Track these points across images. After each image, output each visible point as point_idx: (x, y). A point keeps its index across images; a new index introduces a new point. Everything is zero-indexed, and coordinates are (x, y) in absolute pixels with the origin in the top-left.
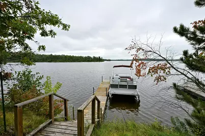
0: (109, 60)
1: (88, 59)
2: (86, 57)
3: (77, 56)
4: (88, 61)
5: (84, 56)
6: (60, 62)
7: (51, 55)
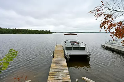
0: (55, 33)
1: (42, 32)
2: (40, 31)
3: (35, 30)
4: (43, 33)
5: (40, 30)
6: (23, 34)
7: (16, 29)
